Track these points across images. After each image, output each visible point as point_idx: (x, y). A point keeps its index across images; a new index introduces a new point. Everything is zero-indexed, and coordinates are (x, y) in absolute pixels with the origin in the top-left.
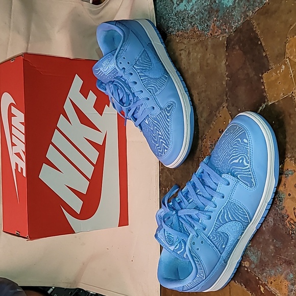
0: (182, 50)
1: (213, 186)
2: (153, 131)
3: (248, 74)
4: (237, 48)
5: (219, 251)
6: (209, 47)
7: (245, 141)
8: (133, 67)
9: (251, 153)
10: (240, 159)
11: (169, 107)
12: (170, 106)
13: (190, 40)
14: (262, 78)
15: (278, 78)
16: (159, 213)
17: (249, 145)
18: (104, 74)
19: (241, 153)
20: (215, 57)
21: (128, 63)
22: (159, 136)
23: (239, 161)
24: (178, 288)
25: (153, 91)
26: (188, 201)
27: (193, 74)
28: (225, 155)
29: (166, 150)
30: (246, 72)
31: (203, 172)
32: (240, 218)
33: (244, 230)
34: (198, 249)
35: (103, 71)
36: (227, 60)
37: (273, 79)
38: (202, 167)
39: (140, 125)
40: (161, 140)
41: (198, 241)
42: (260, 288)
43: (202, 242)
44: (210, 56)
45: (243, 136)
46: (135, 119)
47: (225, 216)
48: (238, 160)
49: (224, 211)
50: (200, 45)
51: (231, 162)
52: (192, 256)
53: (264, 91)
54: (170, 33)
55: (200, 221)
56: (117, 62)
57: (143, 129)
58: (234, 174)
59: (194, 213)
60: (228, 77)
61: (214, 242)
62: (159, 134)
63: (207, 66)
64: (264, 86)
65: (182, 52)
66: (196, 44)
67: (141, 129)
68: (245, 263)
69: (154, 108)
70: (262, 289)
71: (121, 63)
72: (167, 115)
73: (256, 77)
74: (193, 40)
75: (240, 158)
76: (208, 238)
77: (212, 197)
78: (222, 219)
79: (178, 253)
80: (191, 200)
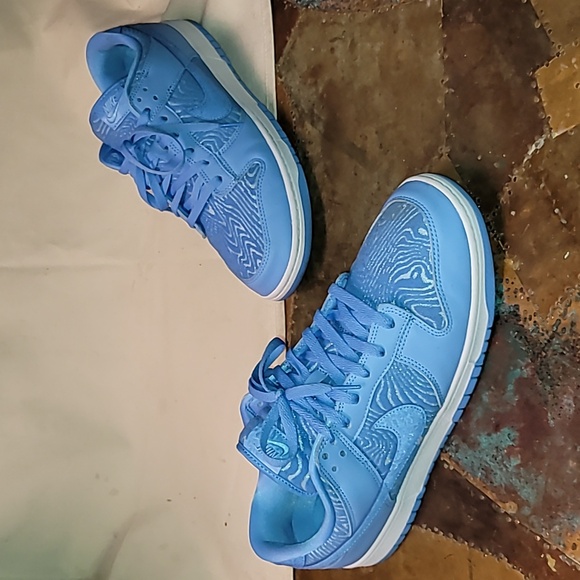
0: (336, 39)
1: (360, 332)
2: (226, 228)
3: (498, 75)
4: (470, 18)
5: (380, 473)
6: (402, 25)
7: (422, 231)
8: (167, 104)
9: (436, 256)
10: (414, 272)
11: (251, 171)
12: (254, 169)
13: (353, 16)
14: (535, 80)
15: (575, 74)
16: (246, 401)
17: (430, 240)
18: (111, 129)
19: (415, 259)
20: (417, 45)
21: (155, 98)
22: (241, 235)
23: (412, 275)
24: (295, 560)
25: (214, 145)
26: (308, 368)
27: (365, 91)
28: (381, 266)
29: (259, 261)
30: (492, 69)
31: (336, 308)
32: (420, 397)
33: (429, 424)
34: (334, 469)
35: (107, 123)
36: (445, 50)
37: (561, 77)
38: (335, 294)
39: (198, 222)
40: (246, 242)
41: (332, 451)
42: (546, 561)
43: (342, 453)
44: (404, 45)
45: (417, 222)
46: (187, 212)
47: (389, 395)
48: (410, 273)
49: (385, 383)
50: (378, 24)
51: (394, 279)
52: (323, 485)
53: (539, 107)
54: (307, 6)
55: (337, 408)
56: (131, 100)
57: (207, 228)
58: (402, 304)
59: (322, 391)
60: (449, 88)
61: (367, 452)
62: (240, 231)
63: (398, 69)
64: (540, 97)
65: (336, 43)
66: (370, 22)
67: (204, 230)
68: (507, 504)
69: (220, 179)
70: (551, 563)
71: (139, 100)
72: (250, 188)
73: (519, 80)
74: (361, 14)
75: (413, 269)
76: (355, 443)
77: (360, 354)
78: (381, 401)
79: (290, 478)
80: (314, 367)
